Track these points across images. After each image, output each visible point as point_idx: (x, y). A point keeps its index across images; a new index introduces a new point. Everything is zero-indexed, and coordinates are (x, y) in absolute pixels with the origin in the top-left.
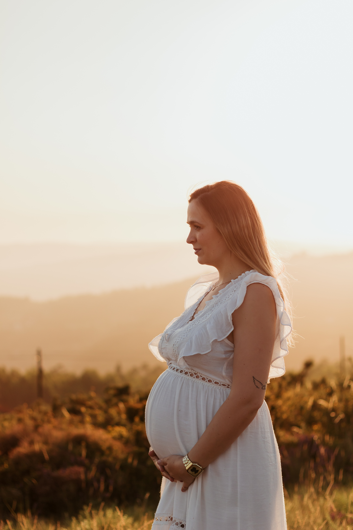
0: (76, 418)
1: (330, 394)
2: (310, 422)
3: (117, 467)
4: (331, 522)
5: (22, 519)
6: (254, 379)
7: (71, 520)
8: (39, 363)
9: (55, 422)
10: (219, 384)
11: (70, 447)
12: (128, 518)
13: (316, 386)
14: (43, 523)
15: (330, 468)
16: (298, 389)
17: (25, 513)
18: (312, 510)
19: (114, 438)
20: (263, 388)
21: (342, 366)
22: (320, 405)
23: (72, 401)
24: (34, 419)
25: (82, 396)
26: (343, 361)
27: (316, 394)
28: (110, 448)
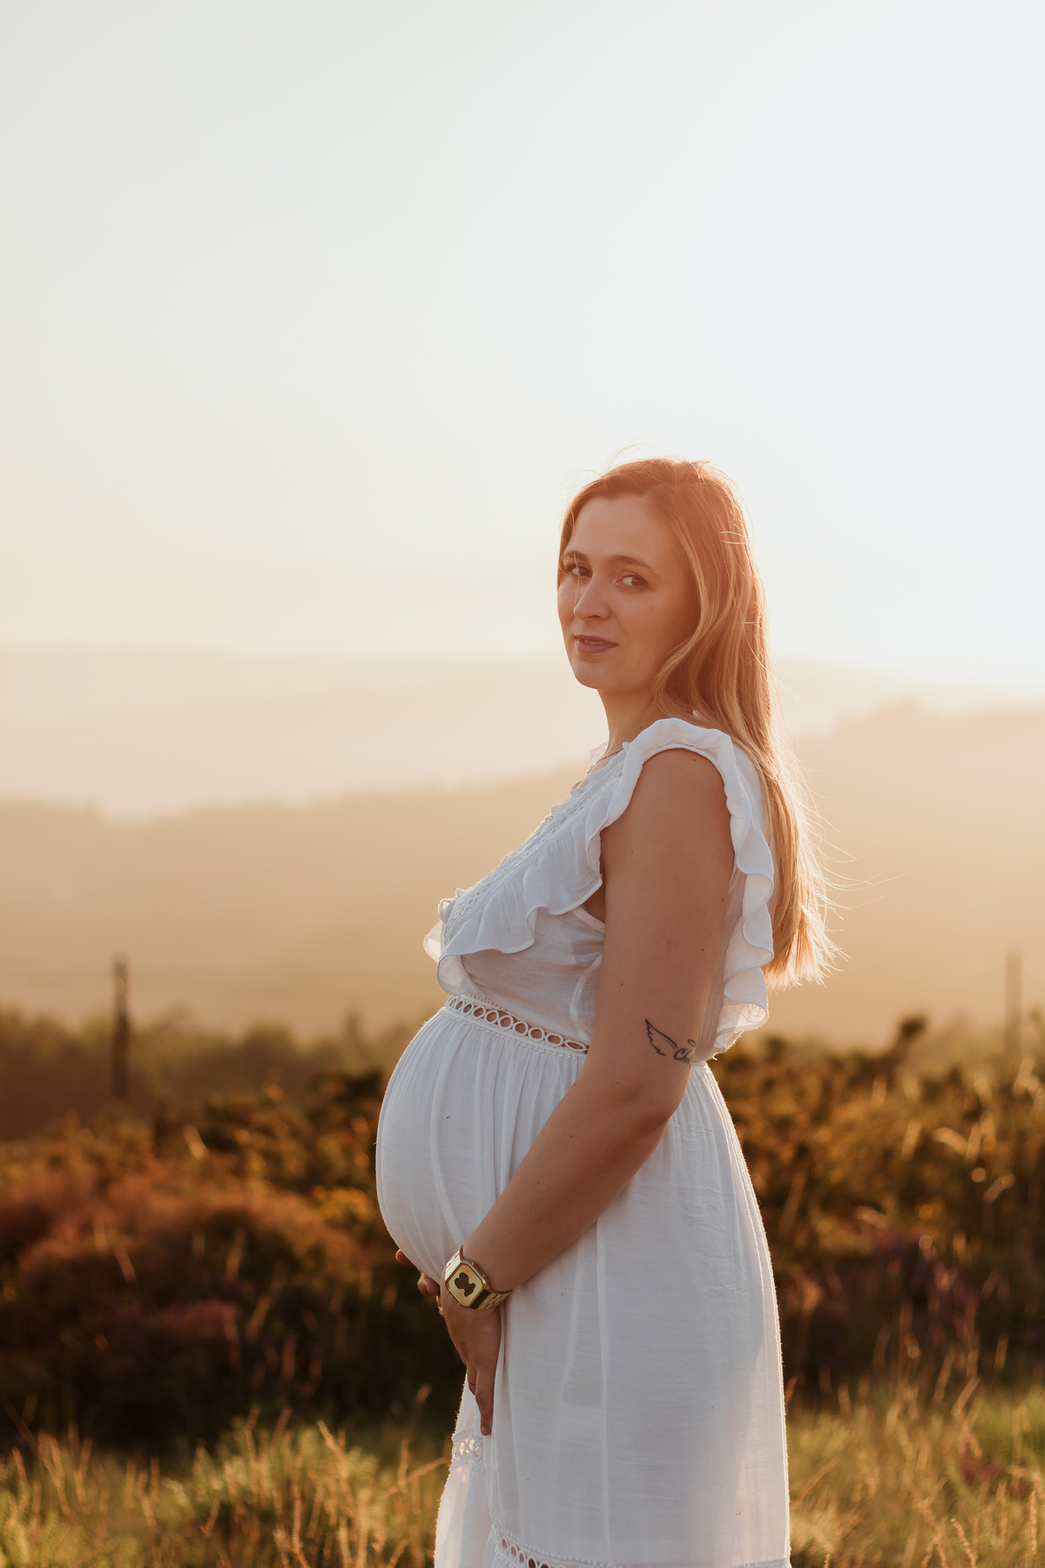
0: (223, 1162)
1: (975, 1114)
2: (912, 1195)
3: (335, 1304)
4: (962, 1490)
5: (50, 1449)
6: (648, 1028)
7: (192, 1455)
8: (121, 999)
9: (158, 1170)
10: (562, 1042)
11: (199, 1244)
12: (362, 1457)
13: (932, 1091)
14: (111, 1462)
15: (967, 1330)
16: (879, 1097)
17: (59, 1433)
18: (909, 1452)
19: (332, 1224)
20: (680, 1055)
21: (1010, 1038)
22: (943, 1145)
23: (213, 1113)
24: (97, 1159)
25: (243, 1098)
26: (1014, 1024)
27: (931, 1116)
28: (318, 1253)
